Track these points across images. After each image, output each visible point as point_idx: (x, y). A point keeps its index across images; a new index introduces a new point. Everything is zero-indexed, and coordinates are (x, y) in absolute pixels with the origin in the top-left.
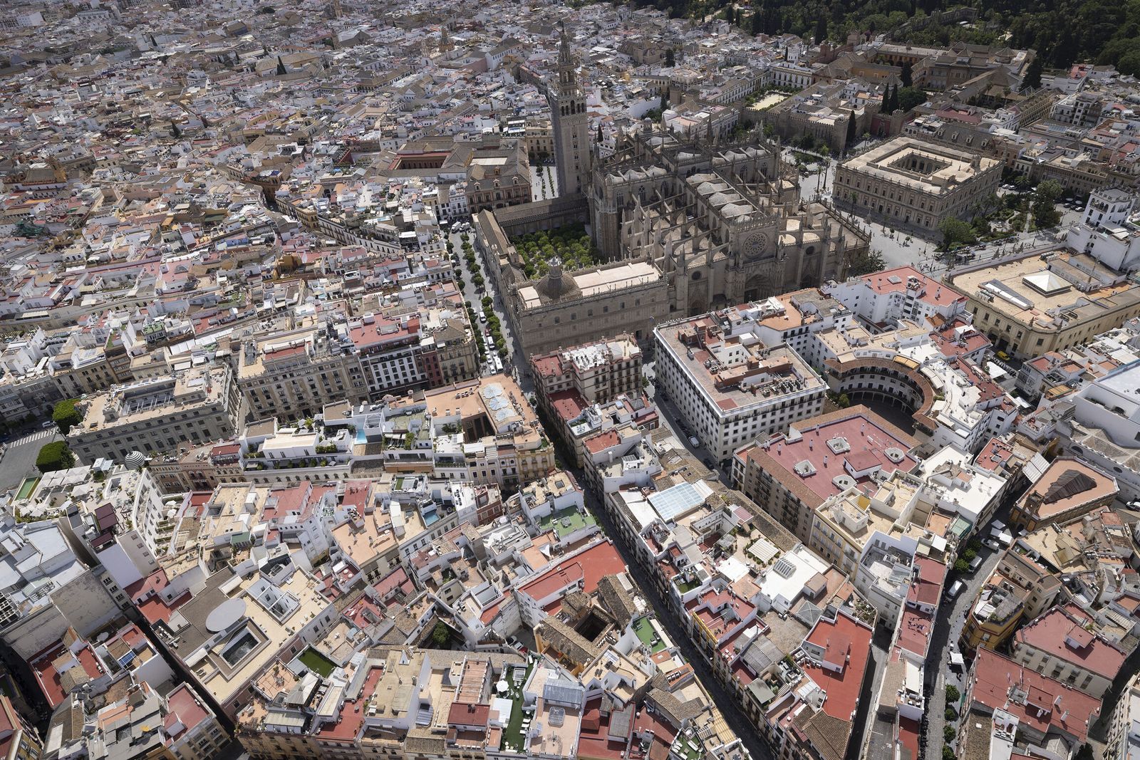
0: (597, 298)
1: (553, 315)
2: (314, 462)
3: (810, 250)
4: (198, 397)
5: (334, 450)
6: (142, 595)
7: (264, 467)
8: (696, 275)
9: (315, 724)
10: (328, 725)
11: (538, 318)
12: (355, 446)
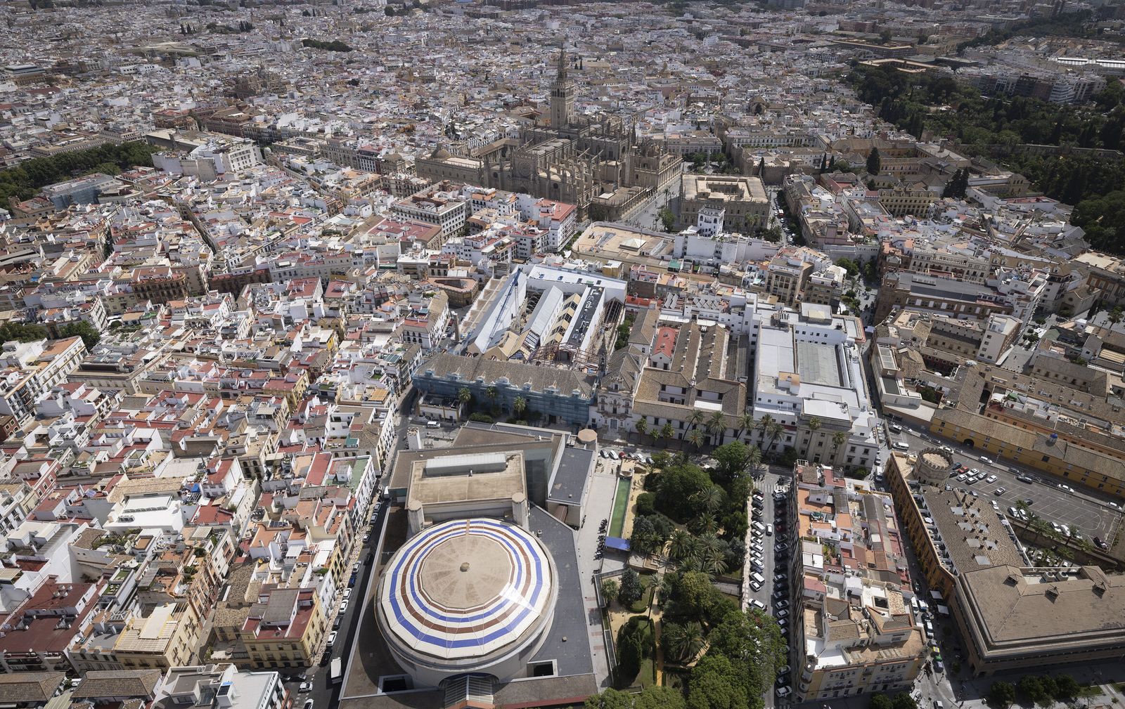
0: (447, 166)
1: (429, 166)
2: (297, 171)
3: (556, 185)
4: (312, 147)
5: (304, 169)
6: (220, 177)
7: (289, 167)
8: (495, 175)
9: (194, 210)
10: (197, 212)
11: (422, 165)
12: (311, 170)
